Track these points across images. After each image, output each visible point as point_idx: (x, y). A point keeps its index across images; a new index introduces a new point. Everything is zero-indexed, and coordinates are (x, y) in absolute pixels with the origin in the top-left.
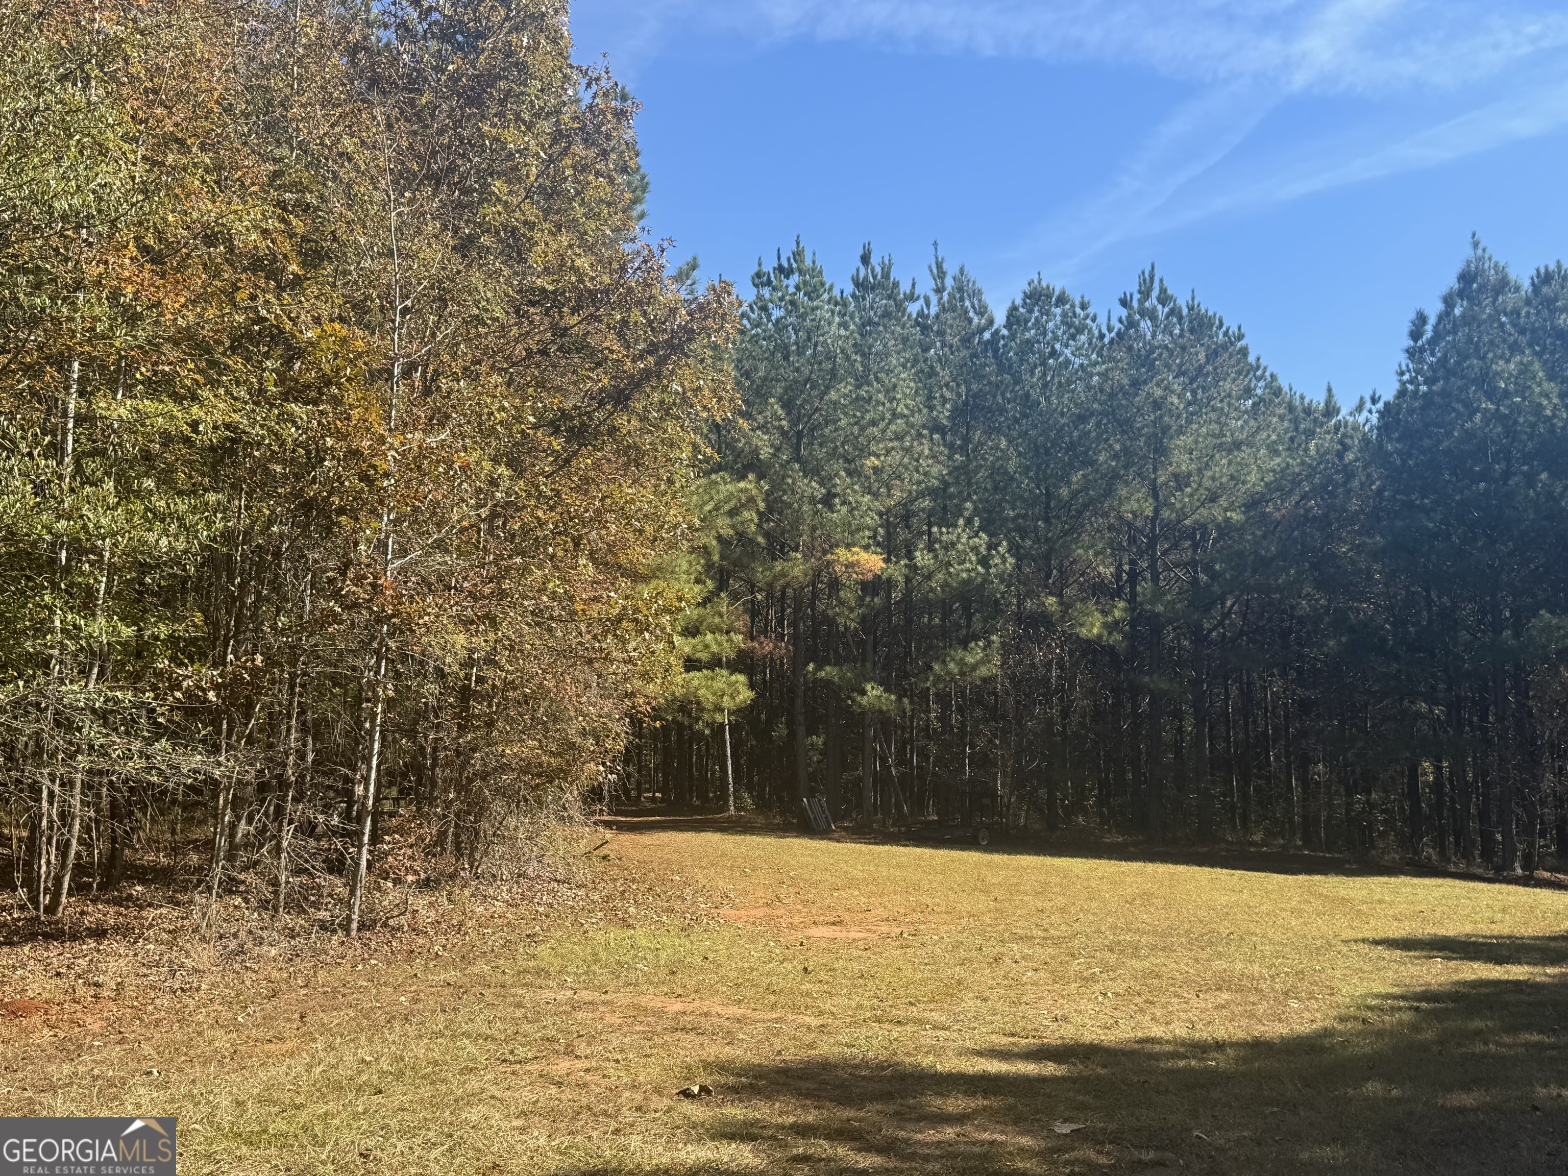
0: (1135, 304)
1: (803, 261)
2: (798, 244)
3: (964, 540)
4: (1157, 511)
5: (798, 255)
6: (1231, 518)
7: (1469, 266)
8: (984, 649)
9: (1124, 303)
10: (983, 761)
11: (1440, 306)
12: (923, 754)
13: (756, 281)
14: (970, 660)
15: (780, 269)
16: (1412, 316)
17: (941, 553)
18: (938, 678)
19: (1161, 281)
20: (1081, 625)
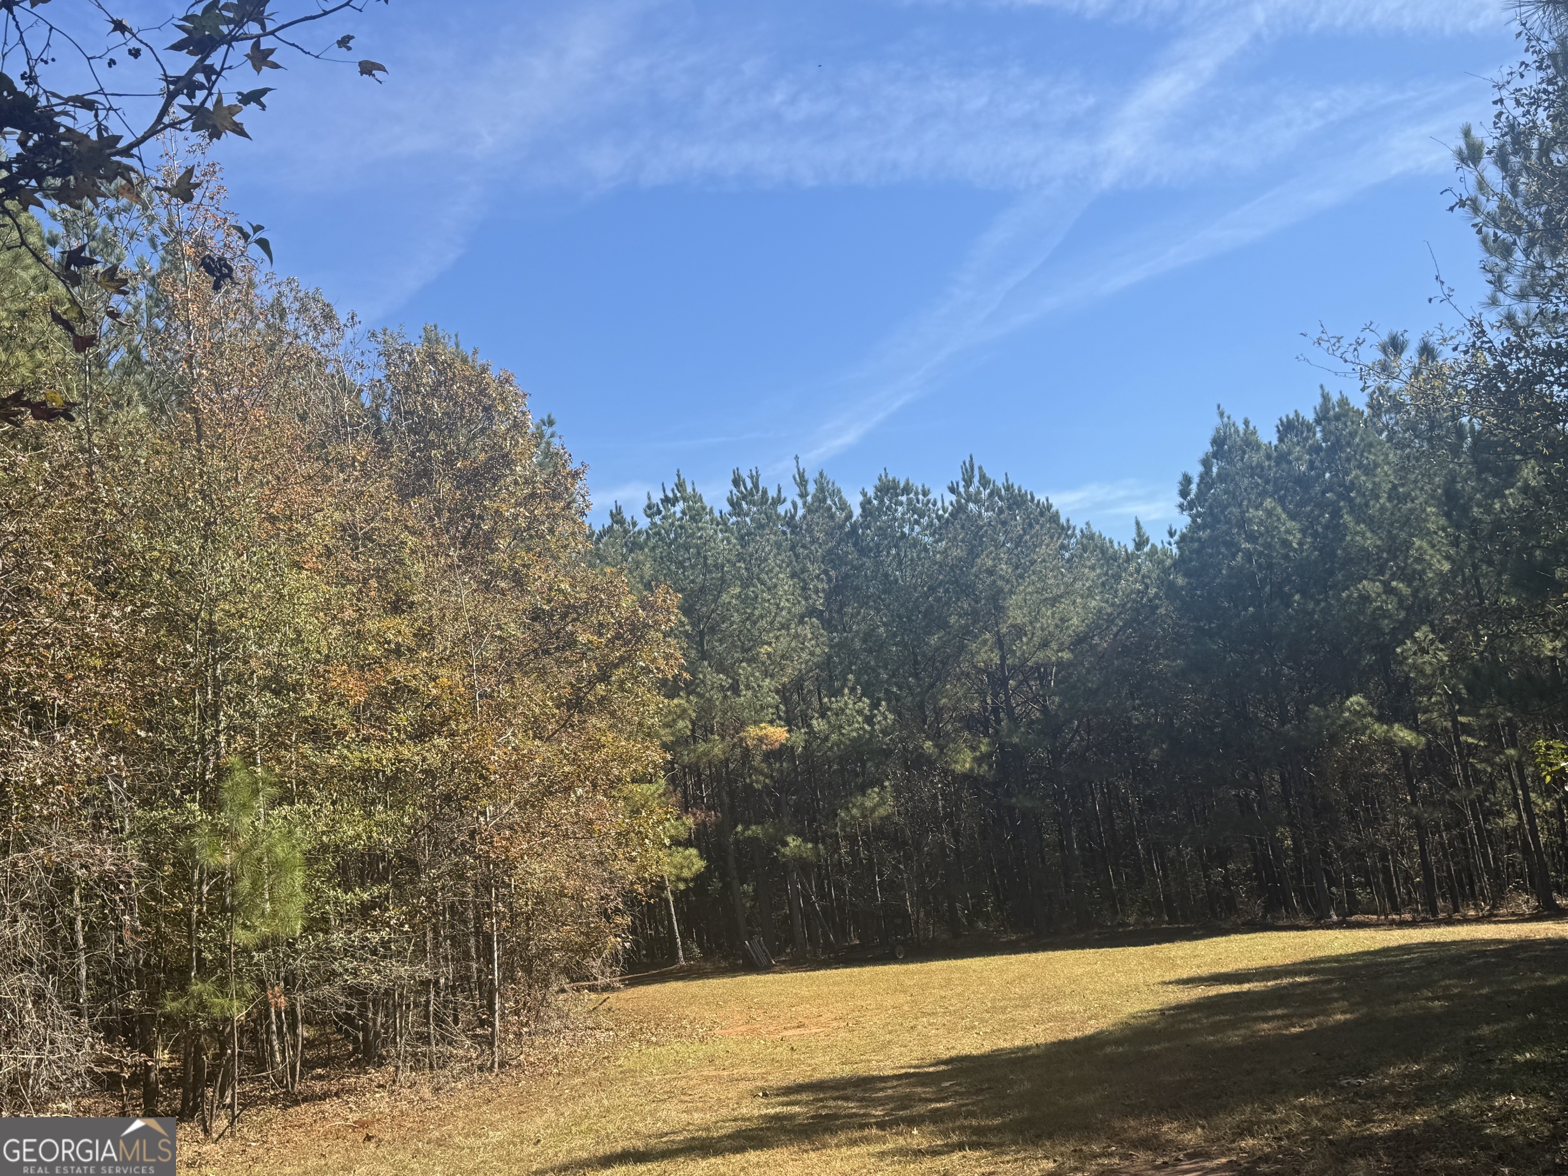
0: (962, 490)
1: (685, 491)
2: (679, 476)
3: (850, 706)
4: (1003, 658)
5: (680, 486)
6: (1062, 657)
7: (1218, 432)
8: (879, 794)
9: (952, 490)
10: (890, 887)
11: (1201, 469)
12: (840, 888)
13: (649, 512)
14: (868, 804)
15: (666, 500)
16: (1180, 478)
17: (833, 719)
18: (845, 825)
19: (980, 468)
20: (956, 762)
